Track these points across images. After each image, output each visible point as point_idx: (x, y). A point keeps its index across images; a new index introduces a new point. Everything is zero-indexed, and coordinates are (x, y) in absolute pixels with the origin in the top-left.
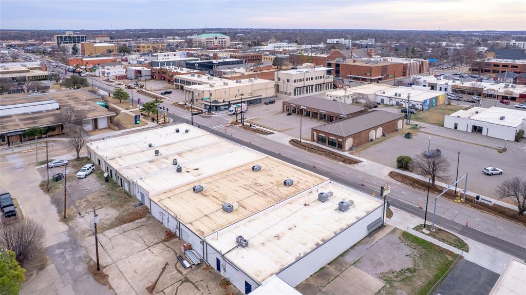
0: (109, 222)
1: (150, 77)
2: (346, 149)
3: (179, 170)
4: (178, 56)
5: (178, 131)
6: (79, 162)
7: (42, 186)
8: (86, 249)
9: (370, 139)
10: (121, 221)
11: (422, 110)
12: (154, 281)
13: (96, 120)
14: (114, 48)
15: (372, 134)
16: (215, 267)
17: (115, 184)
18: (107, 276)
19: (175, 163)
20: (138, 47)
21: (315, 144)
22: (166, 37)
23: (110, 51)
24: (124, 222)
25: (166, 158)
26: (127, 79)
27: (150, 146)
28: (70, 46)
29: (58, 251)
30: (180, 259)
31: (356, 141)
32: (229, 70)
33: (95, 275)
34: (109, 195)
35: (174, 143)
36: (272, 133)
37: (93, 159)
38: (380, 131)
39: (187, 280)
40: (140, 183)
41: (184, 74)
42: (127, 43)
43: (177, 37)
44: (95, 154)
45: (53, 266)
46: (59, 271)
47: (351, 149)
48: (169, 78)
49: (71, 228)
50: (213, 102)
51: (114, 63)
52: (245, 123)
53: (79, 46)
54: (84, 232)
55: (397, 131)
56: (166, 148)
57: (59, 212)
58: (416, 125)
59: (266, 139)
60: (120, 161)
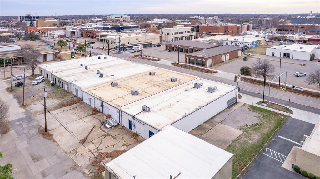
0: (54, 106)
2: (208, 65)
3: (101, 75)
5: (99, 58)
7: (7, 89)
8: (37, 121)
9: (222, 61)
10: (62, 106)
11: (252, 48)
12: (85, 137)
14: (57, 23)
15: (223, 58)
16: (128, 127)
17: (58, 87)
18: (52, 135)
19: (98, 72)
20: (72, 22)
21: (188, 64)
23: (55, 25)
24: (65, 106)
25: (92, 71)
26: (66, 37)
27: (82, 65)
28: (28, 23)
29: (17, 123)
30: (103, 123)
31: (214, 61)
33: (43, 134)
34: (54, 92)
37: (43, 75)
38: (228, 57)
39: (108, 135)
41: (103, 32)
43: (97, 18)
44: (45, 70)
45: (14, 131)
47: (211, 66)
48: (93, 35)
49: (27, 111)
50: (121, 45)
53: (35, 22)
54: (36, 113)
55: (238, 57)
56: (92, 66)
59: (156, 63)
60: (61, 73)
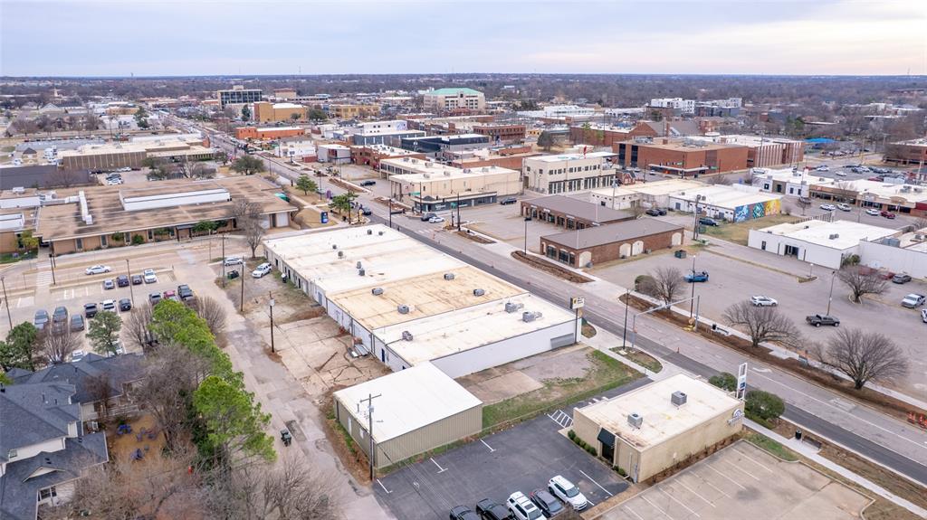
0: (285, 317)
1: (349, 160)
3: (362, 273)
4: (394, 128)
5: (370, 233)
6: (255, 261)
7: (217, 282)
8: (262, 336)
9: (621, 256)
10: (296, 318)
11: (734, 221)
12: (323, 363)
13: (274, 216)
14: (302, 112)
15: (625, 250)
16: (381, 359)
17: (293, 285)
18: (281, 357)
19: (359, 266)
20: (338, 110)
21: (544, 257)
22: (384, 92)
23: (296, 117)
24: (300, 319)
25: (351, 261)
26: (317, 161)
27: (334, 247)
28: (238, 107)
29: (236, 336)
30: (349, 350)
31: (597, 256)
32: (465, 152)
33: (270, 355)
34: (285, 295)
35: (363, 246)
36: (493, 242)
37: (270, 260)
38: (638, 247)
39: (352, 366)
40: (318, 283)
41: (395, 157)
42: (322, 104)
43: (401, 92)
44: (272, 253)
45: (232, 346)
46: (238, 350)
47: (588, 266)
48: (374, 162)
49: (247, 320)
50: (425, 199)
51: (301, 136)
52: (462, 229)
53: (251, 107)
54: (260, 324)
55: (670, 247)
56: (352, 250)
57: (236, 306)
58: (704, 242)
59: (482, 248)
60: (299, 261)
